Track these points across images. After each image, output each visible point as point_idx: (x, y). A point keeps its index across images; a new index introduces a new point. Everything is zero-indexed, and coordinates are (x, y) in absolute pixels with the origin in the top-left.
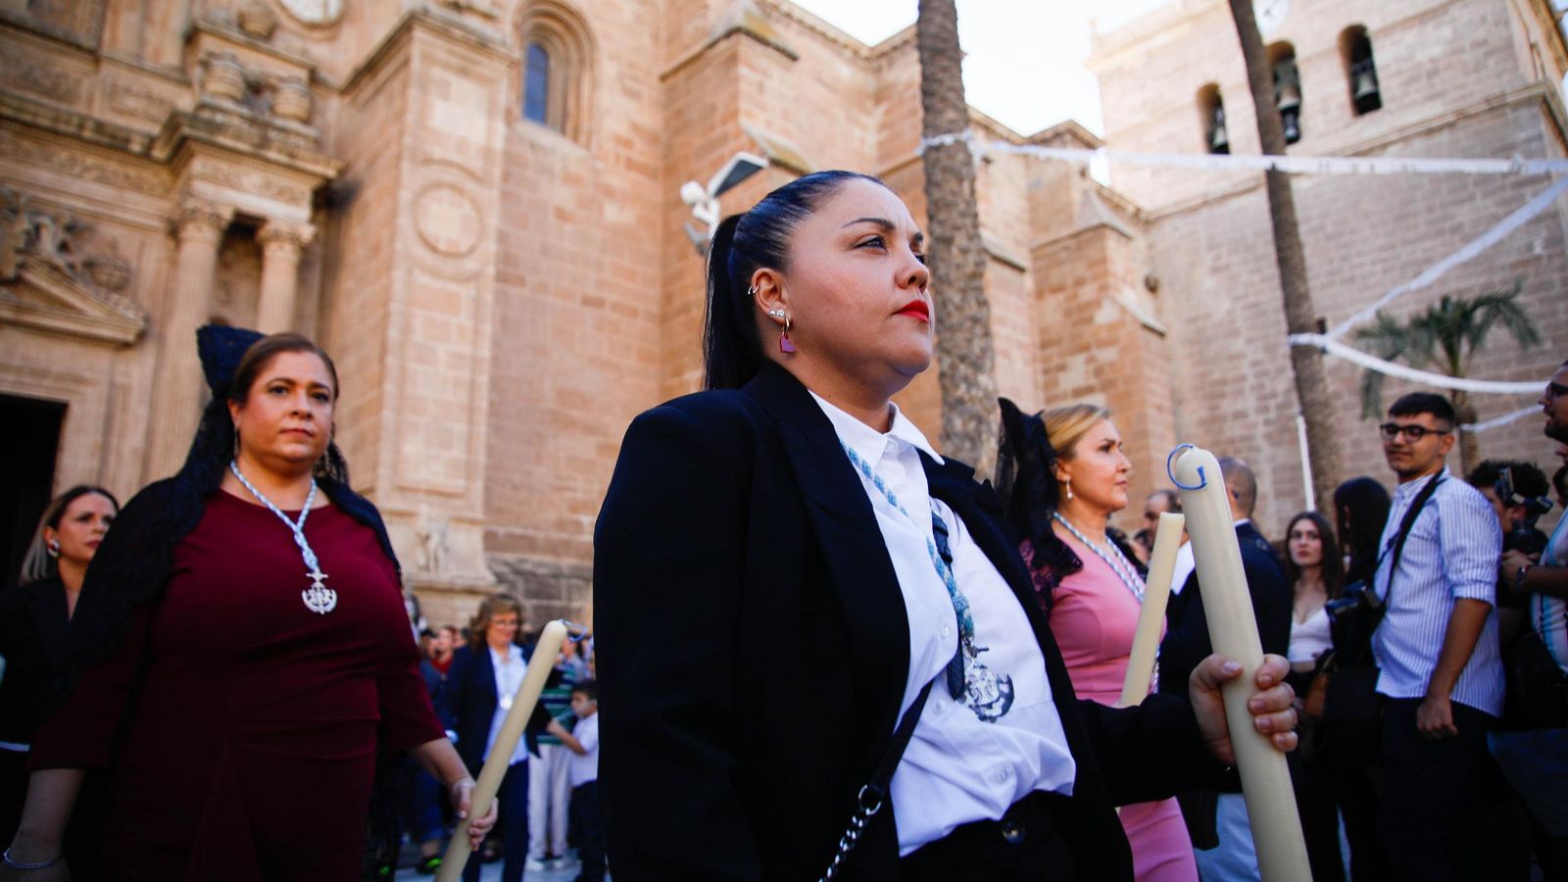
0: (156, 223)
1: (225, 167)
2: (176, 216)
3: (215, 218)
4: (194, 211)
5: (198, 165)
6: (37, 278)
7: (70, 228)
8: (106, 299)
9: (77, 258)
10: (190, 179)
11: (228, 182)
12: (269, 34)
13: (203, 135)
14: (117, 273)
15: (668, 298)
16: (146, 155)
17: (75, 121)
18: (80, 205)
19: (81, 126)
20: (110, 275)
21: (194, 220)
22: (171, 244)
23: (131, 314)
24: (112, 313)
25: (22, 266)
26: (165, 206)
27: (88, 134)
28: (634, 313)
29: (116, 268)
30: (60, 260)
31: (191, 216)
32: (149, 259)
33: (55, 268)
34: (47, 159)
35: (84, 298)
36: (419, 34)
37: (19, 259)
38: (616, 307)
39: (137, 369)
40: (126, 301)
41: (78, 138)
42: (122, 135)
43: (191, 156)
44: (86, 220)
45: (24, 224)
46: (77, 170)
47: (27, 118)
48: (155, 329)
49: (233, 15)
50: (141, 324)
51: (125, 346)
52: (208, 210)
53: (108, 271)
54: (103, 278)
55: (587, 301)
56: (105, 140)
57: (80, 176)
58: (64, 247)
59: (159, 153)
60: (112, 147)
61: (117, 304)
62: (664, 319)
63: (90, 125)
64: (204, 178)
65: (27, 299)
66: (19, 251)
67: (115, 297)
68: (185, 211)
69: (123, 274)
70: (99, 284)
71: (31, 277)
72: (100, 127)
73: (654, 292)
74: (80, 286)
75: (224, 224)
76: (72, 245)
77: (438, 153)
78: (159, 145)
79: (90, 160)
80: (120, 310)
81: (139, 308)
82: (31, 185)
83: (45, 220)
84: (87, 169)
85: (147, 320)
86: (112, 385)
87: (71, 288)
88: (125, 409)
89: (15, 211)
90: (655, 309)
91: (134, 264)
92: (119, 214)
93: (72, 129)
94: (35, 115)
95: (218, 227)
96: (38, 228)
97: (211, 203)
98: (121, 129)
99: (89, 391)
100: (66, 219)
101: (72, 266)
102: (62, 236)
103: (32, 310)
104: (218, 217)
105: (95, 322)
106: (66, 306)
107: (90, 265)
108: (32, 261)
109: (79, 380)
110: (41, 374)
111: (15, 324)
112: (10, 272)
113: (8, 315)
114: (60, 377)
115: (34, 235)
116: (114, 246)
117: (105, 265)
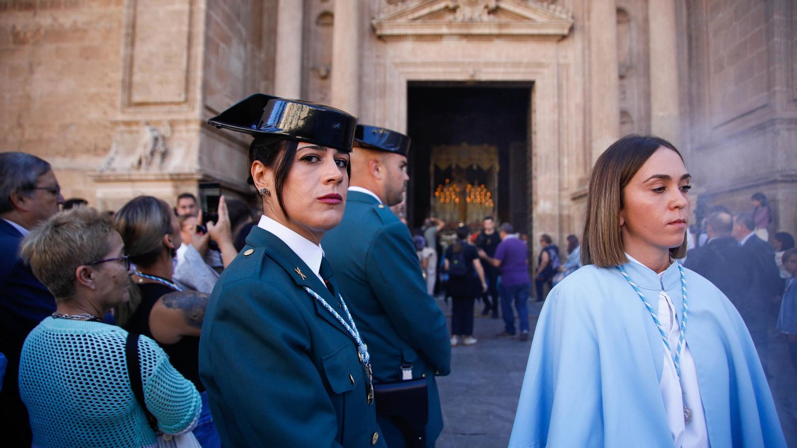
6: (507, 4)
8: (548, 9)
23: (564, 16)
24: (552, 17)
25: (498, 1)
35: (535, 11)
39: (572, 51)
40: (559, 8)
48: (579, 25)
50: (571, 21)
51: (563, 37)
61: (555, 10)
65: (503, 19)
67: (552, 7)
70: (542, 1)
71: (503, 5)
80: (557, 14)
81: (567, 13)
85: (573, 17)
86: (559, 65)
87: (527, 7)
88: (568, 79)
99: (546, 71)
103: (506, 25)
105: (543, 25)
106: (525, 18)
109: (540, 65)
110: (517, 64)
111: (499, 36)
112: (492, 5)
113: (495, 31)
114: (528, 65)
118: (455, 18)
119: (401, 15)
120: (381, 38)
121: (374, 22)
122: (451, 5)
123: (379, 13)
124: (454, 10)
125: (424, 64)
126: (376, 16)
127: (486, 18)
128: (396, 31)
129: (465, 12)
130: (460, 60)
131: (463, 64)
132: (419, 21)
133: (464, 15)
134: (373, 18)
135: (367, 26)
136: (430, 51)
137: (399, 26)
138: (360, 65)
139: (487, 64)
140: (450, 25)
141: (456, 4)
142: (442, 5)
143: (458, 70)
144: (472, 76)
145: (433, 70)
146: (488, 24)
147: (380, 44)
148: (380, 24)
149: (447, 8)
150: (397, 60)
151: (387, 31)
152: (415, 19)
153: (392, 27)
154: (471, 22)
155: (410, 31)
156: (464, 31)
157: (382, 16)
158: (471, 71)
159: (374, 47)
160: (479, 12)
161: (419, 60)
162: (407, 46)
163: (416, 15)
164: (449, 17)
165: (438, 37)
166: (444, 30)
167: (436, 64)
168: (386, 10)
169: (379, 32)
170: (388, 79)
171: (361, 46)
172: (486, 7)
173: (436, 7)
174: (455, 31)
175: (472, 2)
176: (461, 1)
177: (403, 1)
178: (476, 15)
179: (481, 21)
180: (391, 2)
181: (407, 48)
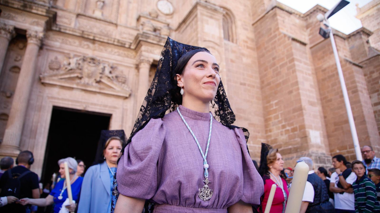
0: (132, 66)
1: (150, 48)
2: (137, 63)
3: (148, 61)
4: (143, 60)
5: (143, 48)
6: (104, 80)
7: (112, 68)
8: (121, 85)
9: (114, 75)
10: (141, 52)
11: (151, 52)
12: (157, 16)
13: (144, 39)
14: (123, 79)
15: (262, 82)
16: (129, 48)
17: (113, 40)
18: (114, 62)
19: (114, 41)
20: (122, 79)
21: (143, 62)
22: (136, 71)
23: (127, 89)
24: (123, 89)
25: (101, 77)
26: (135, 60)
27: (116, 43)
28: (254, 87)
29: (123, 77)
30: (110, 76)
31: (141, 62)
32: (131, 74)
33: (109, 78)
34: (106, 50)
35: (116, 85)
36: (199, 8)
37: (100, 75)
38: (249, 85)
39: (129, 104)
40: (126, 86)
41: (113, 44)
42: (124, 43)
43: (141, 46)
44: (115, 66)
45: (101, 66)
46: (113, 53)
47: (101, 40)
48: (133, 94)
49: (148, 13)
50: (130, 92)
51: (126, 98)
52: (147, 59)
53: (121, 78)
54: (120, 80)
55: (241, 84)
56: (120, 44)
57: (114, 54)
58: (110, 72)
59: (133, 47)
60: (121, 46)
61: (124, 87)
62: (262, 88)
63: (116, 41)
64: (145, 51)
65: (102, 86)
66: (101, 73)
67: (123, 85)
68: (141, 60)
69: (125, 79)
70: (119, 82)
71: (103, 80)
72: (118, 41)
73: (258, 81)
74: (115, 82)
75: (151, 63)
76: (112, 72)
77: (207, 39)
78: (133, 45)
79: (116, 50)
80: (125, 88)
81: (129, 88)
82: (102, 57)
83: (106, 65)
84: (115, 53)
85: (131, 91)
86: (123, 109)
87: (113, 83)
88: (126, 115)
89: (99, 63)
90: (259, 85)
91: (127, 77)
92: (123, 64)
93: (112, 42)
94: (103, 39)
95: (149, 64)
96: (104, 67)
97: (147, 58)
98: (123, 41)
99: (117, 111)
100: (111, 65)
101: (113, 77)
102: (110, 69)
104: (149, 61)
105: (118, 92)
106: (111, 87)
107: (117, 77)
108: (103, 76)
109: (115, 108)
110: (106, 106)
111: (99, 93)
112: (98, 79)
113: (98, 90)
114: (110, 107)
115: (104, 69)
116: (122, 72)
117: (120, 77)
118: (81, 82)
119: (55, 75)
120: (43, 84)
121: (41, 76)
122: (80, 76)
123: (44, 72)
124: (80, 78)
125: (63, 99)
126: (43, 73)
127: (94, 84)
128: (51, 82)
129: (86, 80)
130: (80, 100)
131: (81, 102)
132: (63, 80)
133: (84, 81)
134: (41, 74)
135: (37, 77)
136: (66, 94)
137: (53, 80)
138: (30, 94)
139: (92, 104)
140: (78, 84)
141: (82, 76)
142: (75, 75)
143: (78, 104)
144: (85, 108)
145: (67, 102)
146: (95, 87)
147: (42, 87)
148: (44, 78)
149: (77, 77)
150: (50, 95)
151: (47, 81)
152: (61, 79)
153: (49, 80)
154: (87, 85)
155: (58, 83)
156: (84, 88)
157: (46, 74)
158: (84, 106)
159: (38, 88)
160: (91, 81)
161: (60, 97)
163: (63, 77)
164: (78, 81)
165: (71, 89)
166: (75, 86)
167: (68, 100)
168: (48, 72)
169: (43, 81)
170: (43, 103)
171: (32, 86)
172: (95, 80)
173: (72, 75)
174: (79, 87)
175: (89, 76)
176: (84, 75)
177: (57, 69)
178: (90, 82)
179: (92, 85)
180: (51, 69)
181: (55, 91)
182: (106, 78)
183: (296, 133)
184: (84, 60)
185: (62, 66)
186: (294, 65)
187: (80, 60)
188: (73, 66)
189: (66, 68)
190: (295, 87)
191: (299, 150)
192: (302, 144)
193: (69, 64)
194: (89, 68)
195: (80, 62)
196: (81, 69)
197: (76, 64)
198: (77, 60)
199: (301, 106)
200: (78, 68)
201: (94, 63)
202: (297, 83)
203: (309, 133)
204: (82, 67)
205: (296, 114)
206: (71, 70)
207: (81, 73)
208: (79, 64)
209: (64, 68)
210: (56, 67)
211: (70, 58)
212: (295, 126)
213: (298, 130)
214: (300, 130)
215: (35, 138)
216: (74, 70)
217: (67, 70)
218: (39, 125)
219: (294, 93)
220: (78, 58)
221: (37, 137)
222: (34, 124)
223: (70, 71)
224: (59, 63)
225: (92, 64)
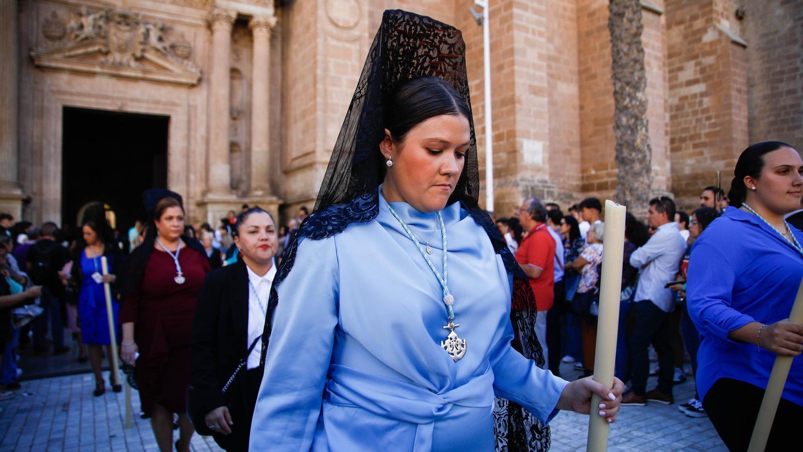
0: (200, 22)
2: (210, 18)
3: (228, 17)
4: (218, 15)
6: (150, 56)
7: (162, 29)
8: (182, 63)
9: (167, 44)
14: (185, 50)
18: (165, 17)
20: (182, 51)
21: (218, 20)
22: (209, 33)
23: (194, 70)
24: (185, 70)
25: (143, 51)
26: (204, 13)
29: (184, 47)
30: (159, 46)
31: (216, 18)
32: (198, 40)
33: (157, 50)
35: (172, 64)
37: (141, 47)
39: (199, 97)
40: (190, 63)
44: (168, 24)
45: (142, 30)
48: (205, 77)
50: (199, 75)
51: (192, 86)
52: (224, 14)
53: (181, 49)
54: (179, 52)
58: (160, 39)
61: (187, 65)
65: (148, 66)
66: (141, 43)
67: (186, 62)
68: (213, 15)
69: (188, 50)
70: (178, 56)
71: (148, 55)
74: (170, 58)
75: (233, 20)
76: (164, 37)
80: (189, 68)
81: (197, 66)
82: (142, 9)
83: (150, 27)
85: (201, 72)
86: (189, 106)
87: (166, 60)
88: (196, 116)
89: (137, 23)
91: (192, 44)
92: (183, 20)
95: (230, 22)
96: (148, 30)
97: (226, 10)
99: (179, 109)
100: (160, 25)
101: (165, 48)
102: (159, 33)
103: (150, 72)
104: (230, 17)
105: (178, 75)
106: (164, 68)
107: (173, 47)
108: (147, 47)
109: (174, 104)
110: (157, 102)
111: (143, 79)
112: (139, 54)
113: (140, 75)
114: (166, 104)
115: (147, 35)
116: (182, 36)
117: (180, 46)
118: (107, 61)
119: (59, 51)
120: (40, 68)
121: (33, 54)
122: (104, 49)
123: (37, 46)
124: (107, 53)
125: (79, 94)
126: (34, 48)
127: (133, 64)
128: (53, 64)
129: (117, 57)
130: (110, 94)
131: (112, 97)
132: (75, 59)
133: (114, 59)
134: (31, 50)
135: (25, 55)
136: (84, 85)
137: (57, 60)
138: (19, 88)
139: (133, 100)
140: (102, 65)
141: (108, 49)
142: (96, 48)
143: (109, 101)
144: (120, 108)
145: (88, 99)
146: (134, 70)
147: (38, 73)
148: (38, 57)
149: (100, 52)
150: (54, 88)
151: (46, 63)
152: (70, 57)
153: (50, 60)
154: (120, 65)
155: (66, 66)
156: (114, 72)
157: (40, 49)
158: (119, 103)
159: (31, 75)
160: (126, 58)
161: (74, 90)
162: (64, 78)
163: (73, 53)
164: (102, 59)
165: (92, 74)
166: (96, 69)
167: (89, 95)
168: (44, 45)
169: (37, 63)
170: (46, 104)
171: (19, 72)
172: (134, 55)
173: (91, 49)
174: (106, 71)
175: (122, 50)
176: (112, 47)
177: (60, 38)
178: (125, 60)
179: (129, 66)
180: (49, 37)
181: (63, 79)
182: (153, 51)
183: (502, 143)
184: (108, 19)
185: (69, 31)
186: (511, 16)
187: (101, 17)
188: (88, 30)
189: (77, 36)
190: (508, 60)
191: (503, 174)
192: (508, 164)
193: (81, 27)
194: (119, 34)
195: (101, 23)
196: (104, 37)
197: (94, 27)
198: (95, 20)
199: (514, 95)
200: (98, 35)
201: (128, 24)
202: (511, 52)
203: (522, 146)
204: (107, 32)
205: (505, 109)
206: (86, 38)
207: (106, 45)
208: (100, 27)
209: (73, 36)
210: (58, 35)
211: (80, 15)
212: (501, 131)
213: (505, 138)
214: (508, 139)
215: (41, 164)
216: (92, 38)
217: (79, 39)
218: (44, 141)
219: (506, 70)
220: (97, 16)
221: (45, 161)
222: (35, 140)
223: (85, 42)
224: (62, 25)
225: (124, 28)
